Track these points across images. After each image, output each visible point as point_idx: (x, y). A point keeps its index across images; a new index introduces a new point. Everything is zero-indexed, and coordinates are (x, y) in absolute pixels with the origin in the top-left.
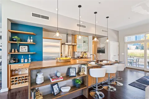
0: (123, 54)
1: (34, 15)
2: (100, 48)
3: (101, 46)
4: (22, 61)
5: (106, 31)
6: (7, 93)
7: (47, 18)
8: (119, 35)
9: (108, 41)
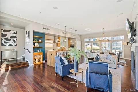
0: (83, 48)
1: (44, 28)
2: (72, 45)
3: (73, 44)
4: (37, 51)
5: (75, 36)
6: (33, 66)
7: (49, 29)
8: (81, 37)
9: (76, 41)
